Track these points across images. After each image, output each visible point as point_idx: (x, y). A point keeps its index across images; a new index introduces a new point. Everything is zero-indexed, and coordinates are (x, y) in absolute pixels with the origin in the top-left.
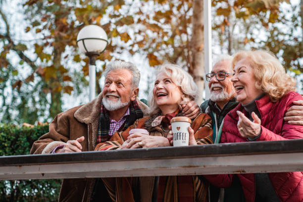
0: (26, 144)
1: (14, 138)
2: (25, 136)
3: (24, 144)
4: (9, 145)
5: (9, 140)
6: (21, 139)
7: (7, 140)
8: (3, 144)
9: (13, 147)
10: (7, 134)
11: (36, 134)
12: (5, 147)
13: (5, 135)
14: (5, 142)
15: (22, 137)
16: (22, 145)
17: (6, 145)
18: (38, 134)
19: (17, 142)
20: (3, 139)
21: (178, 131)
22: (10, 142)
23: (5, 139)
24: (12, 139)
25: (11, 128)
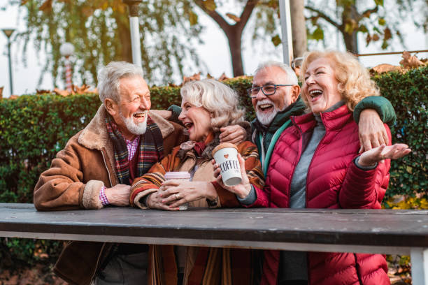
0: (58, 121)
1: (42, 113)
2: (56, 110)
3: (56, 122)
4: (36, 123)
5: (35, 115)
6: (51, 114)
7: (32, 116)
8: (29, 121)
9: (41, 124)
10: (32, 108)
11: (70, 108)
12: (32, 125)
13: (30, 110)
14: (30, 119)
15: (53, 112)
16: (53, 122)
17: (32, 122)
18: (72, 108)
19: (47, 119)
20: (28, 116)
21: (226, 160)
22: (37, 119)
23: (31, 115)
24: (39, 115)
25: (37, 100)
